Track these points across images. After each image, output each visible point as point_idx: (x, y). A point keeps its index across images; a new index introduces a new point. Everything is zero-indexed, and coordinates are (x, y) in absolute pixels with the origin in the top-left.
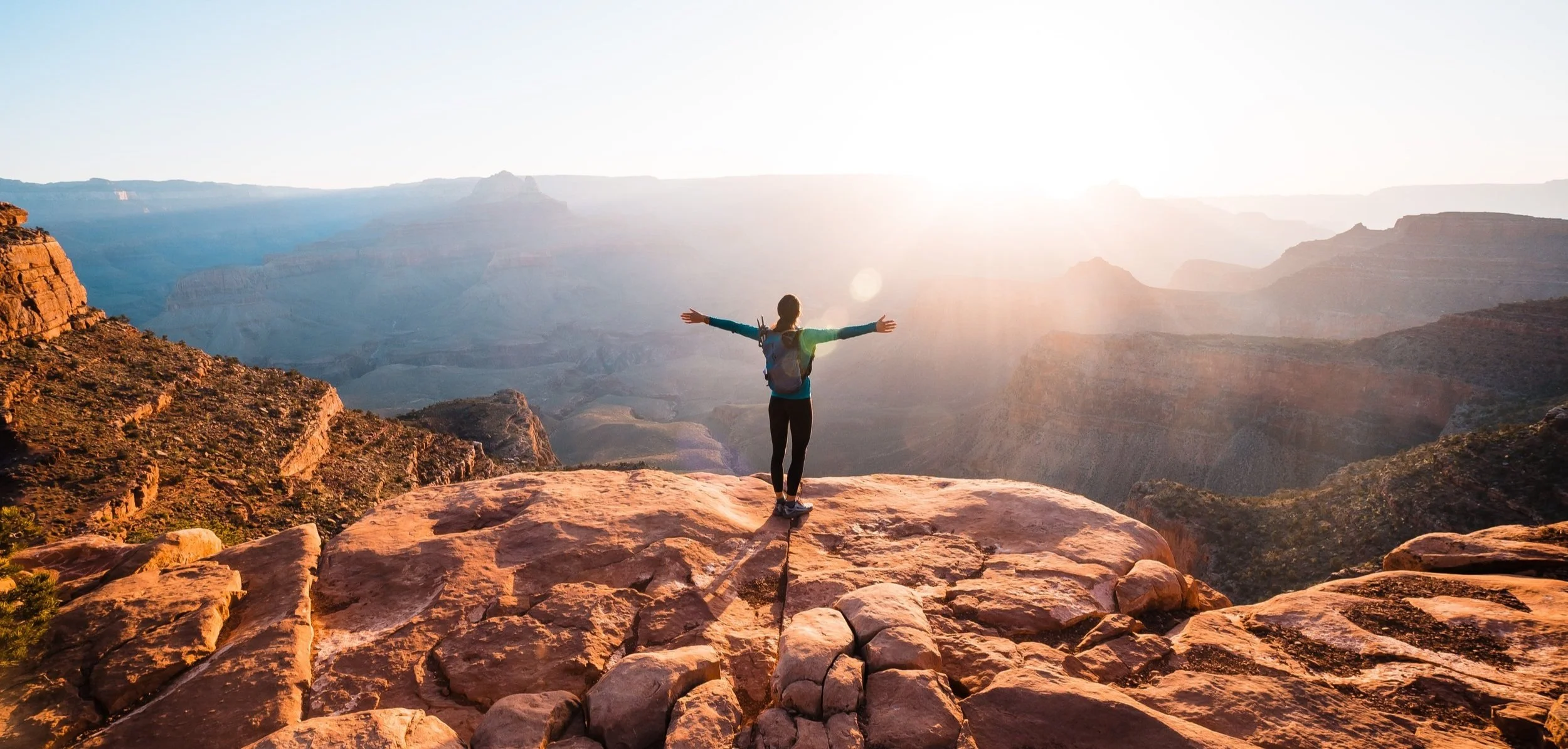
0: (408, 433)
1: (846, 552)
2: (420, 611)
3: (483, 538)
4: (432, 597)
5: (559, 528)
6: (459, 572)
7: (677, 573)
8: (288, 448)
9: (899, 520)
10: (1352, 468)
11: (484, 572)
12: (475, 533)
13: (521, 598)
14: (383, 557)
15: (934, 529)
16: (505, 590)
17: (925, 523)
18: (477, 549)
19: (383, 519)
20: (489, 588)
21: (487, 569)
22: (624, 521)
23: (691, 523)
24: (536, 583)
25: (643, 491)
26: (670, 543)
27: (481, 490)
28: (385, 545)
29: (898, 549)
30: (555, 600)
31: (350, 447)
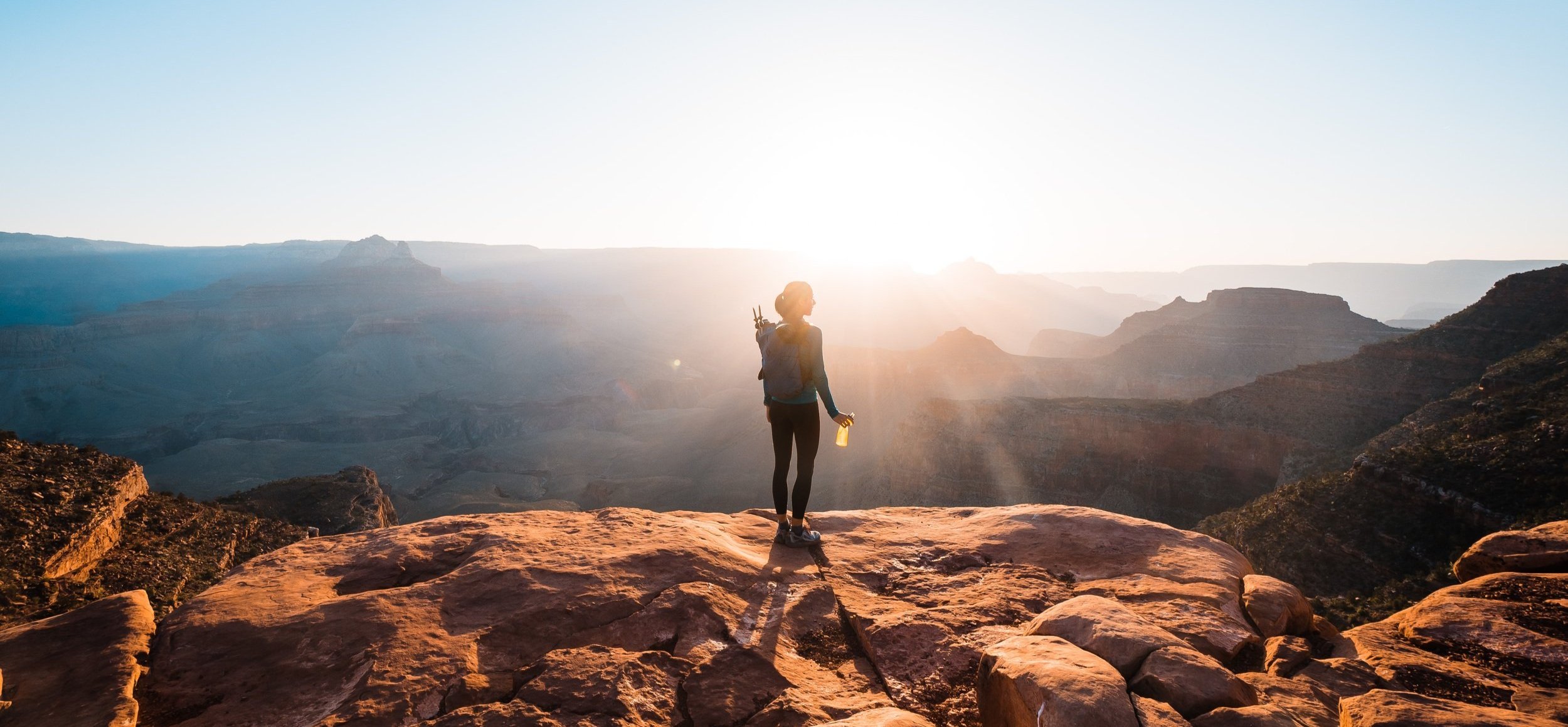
0: (228, 519)
1: (900, 591)
2: (334, 707)
3: (420, 594)
4: (352, 684)
5: (529, 577)
6: (393, 643)
7: (708, 628)
8: (64, 541)
9: (944, 552)
10: (1209, 521)
11: (430, 640)
12: (407, 589)
13: (495, 676)
14: (263, 629)
15: (988, 560)
16: (469, 665)
17: (974, 554)
18: (414, 609)
19: (257, 578)
20: (443, 664)
21: (434, 636)
22: (617, 564)
23: (705, 563)
24: (510, 653)
25: (625, 529)
26: (685, 588)
27: (399, 536)
28: (265, 613)
29: (962, 584)
30: (556, 674)
31: (148, 538)
